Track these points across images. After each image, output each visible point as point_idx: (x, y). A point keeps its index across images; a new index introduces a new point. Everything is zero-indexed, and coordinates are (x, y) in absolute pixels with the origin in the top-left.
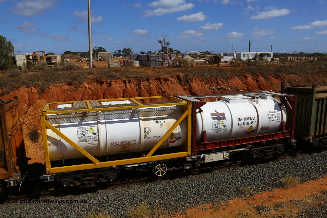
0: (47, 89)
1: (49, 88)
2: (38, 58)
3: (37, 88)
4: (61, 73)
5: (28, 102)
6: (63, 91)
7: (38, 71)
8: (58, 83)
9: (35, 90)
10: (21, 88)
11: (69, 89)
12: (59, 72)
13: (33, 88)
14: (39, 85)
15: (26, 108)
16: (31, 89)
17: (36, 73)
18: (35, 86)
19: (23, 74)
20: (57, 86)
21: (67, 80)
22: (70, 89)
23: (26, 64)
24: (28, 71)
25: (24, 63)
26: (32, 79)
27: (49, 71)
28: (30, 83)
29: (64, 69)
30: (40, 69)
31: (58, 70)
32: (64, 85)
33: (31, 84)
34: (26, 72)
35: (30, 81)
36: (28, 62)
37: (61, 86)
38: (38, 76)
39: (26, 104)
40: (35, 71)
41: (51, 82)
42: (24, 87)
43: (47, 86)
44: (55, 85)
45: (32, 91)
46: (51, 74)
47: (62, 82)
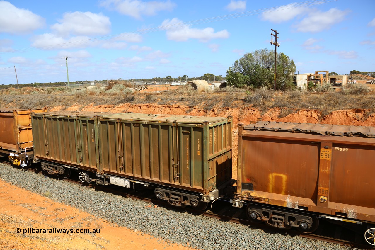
0: (329, 115)
1: (332, 114)
2: (321, 78)
3: (318, 112)
4: (347, 97)
6: (348, 119)
7: (320, 94)
8: (343, 109)
9: (315, 115)
10: (301, 111)
11: (356, 118)
12: (345, 96)
13: (313, 112)
14: (320, 110)
16: (311, 113)
17: (318, 96)
18: (315, 110)
19: (303, 95)
20: (342, 113)
21: (355, 106)
23: (307, 85)
24: (309, 93)
25: (305, 84)
26: (313, 102)
27: (333, 94)
29: (351, 92)
30: (322, 91)
31: (345, 93)
32: (351, 112)
33: (311, 108)
34: (307, 94)
35: (311, 104)
36: (309, 83)
37: (347, 112)
38: (320, 100)
40: (317, 94)
41: (334, 107)
42: (303, 110)
43: (329, 111)
44: (339, 110)
45: (311, 116)
46: (335, 98)
47: (348, 108)
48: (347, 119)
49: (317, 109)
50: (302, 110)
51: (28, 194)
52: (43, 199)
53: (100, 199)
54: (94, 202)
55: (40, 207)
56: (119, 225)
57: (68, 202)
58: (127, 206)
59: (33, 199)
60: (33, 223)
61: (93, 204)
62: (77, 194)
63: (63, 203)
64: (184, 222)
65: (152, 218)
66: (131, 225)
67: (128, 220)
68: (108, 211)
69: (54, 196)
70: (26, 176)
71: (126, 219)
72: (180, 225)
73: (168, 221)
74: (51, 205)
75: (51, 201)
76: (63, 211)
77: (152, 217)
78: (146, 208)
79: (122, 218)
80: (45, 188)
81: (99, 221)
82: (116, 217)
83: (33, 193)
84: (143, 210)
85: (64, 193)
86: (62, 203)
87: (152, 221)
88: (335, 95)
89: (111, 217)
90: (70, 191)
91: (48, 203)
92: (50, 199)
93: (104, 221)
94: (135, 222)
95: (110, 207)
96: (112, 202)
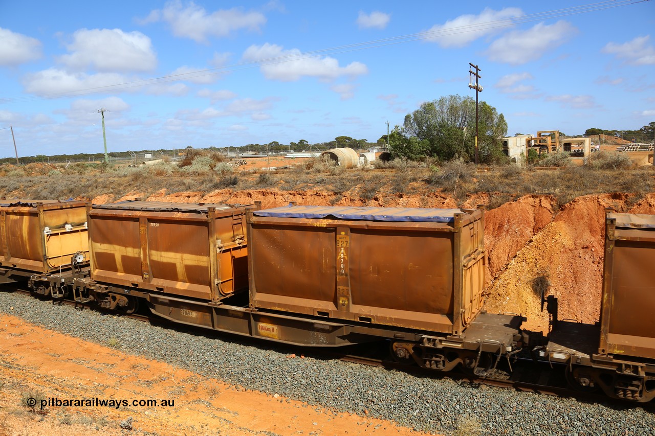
0: (570, 203)
1: (574, 201)
2: (549, 143)
3: (551, 199)
4: (598, 173)
5: (533, 224)
6: (601, 209)
7: (552, 169)
8: (591, 194)
9: (546, 203)
10: (523, 197)
11: (613, 207)
12: (594, 172)
13: (543, 198)
14: (555, 195)
15: (530, 234)
16: (540, 201)
17: (549, 172)
18: (547, 196)
20: (590, 199)
21: (611, 189)
22: (615, 206)
23: (525, 155)
24: (534, 168)
25: (522, 154)
26: (541, 182)
28: (538, 190)
29: (603, 166)
31: (593, 167)
32: (604, 197)
33: (540, 192)
35: (539, 186)
36: (529, 151)
37: (598, 198)
38: (553, 178)
39: (529, 226)
41: (578, 191)
42: (527, 196)
43: (569, 197)
44: (586, 196)
45: (541, 205)
46: (578, 175)
47: (600, 191)
48: (599, 209)
49: (550, 194)
50: (525, 196)
51: (77, 343)
52: (105, 350)
53: (206, 348)
54: (196, 353)
55: (104, 364)
56: (247, 387)
57: (150, 354)
58: (255, 357)
59: (88, 351)
60: (103, 388)
61: (195, 355)
62: (165, 341)
63: (143, 356)
64: (354, 379)
65: (300, 375)
66: (266, 386)
67: (260, 380)
68: (223, 366)
69: (124, 346)
70: (69, 314)
71: (256, 378)
72: (349, 384)
73: (328, 377)
74: (123, 360)
75: (121, 354)
76: (145, 369)
77: (300, 372)
78: (288, 359)
79: (250, 377)
80: (107, 333)
81: (210, 382)
82: (239, 376)
83: (86, 342)
84: (284, 363)
85: (142, 339)
86: (140, 357)
87: (302, 380)
88: (577, 171)
89: (229, 375)
90: (152, 335)
91: (116, 357)
92: (118, 351)
93: (220, 382)
94: (273, 382)
95: (225, 359)
96: (228, 352)
